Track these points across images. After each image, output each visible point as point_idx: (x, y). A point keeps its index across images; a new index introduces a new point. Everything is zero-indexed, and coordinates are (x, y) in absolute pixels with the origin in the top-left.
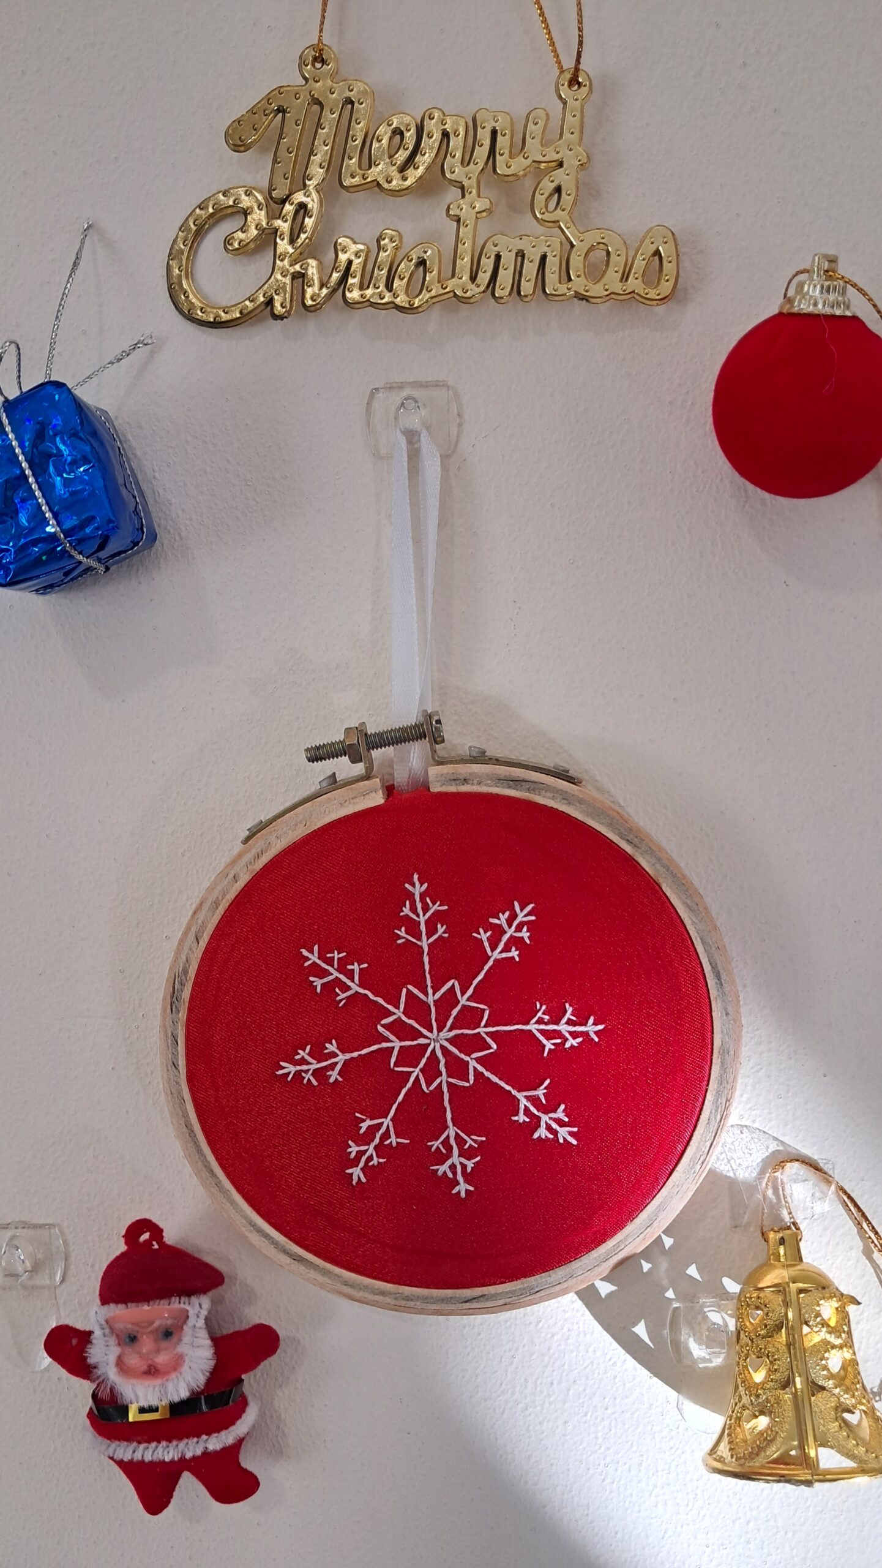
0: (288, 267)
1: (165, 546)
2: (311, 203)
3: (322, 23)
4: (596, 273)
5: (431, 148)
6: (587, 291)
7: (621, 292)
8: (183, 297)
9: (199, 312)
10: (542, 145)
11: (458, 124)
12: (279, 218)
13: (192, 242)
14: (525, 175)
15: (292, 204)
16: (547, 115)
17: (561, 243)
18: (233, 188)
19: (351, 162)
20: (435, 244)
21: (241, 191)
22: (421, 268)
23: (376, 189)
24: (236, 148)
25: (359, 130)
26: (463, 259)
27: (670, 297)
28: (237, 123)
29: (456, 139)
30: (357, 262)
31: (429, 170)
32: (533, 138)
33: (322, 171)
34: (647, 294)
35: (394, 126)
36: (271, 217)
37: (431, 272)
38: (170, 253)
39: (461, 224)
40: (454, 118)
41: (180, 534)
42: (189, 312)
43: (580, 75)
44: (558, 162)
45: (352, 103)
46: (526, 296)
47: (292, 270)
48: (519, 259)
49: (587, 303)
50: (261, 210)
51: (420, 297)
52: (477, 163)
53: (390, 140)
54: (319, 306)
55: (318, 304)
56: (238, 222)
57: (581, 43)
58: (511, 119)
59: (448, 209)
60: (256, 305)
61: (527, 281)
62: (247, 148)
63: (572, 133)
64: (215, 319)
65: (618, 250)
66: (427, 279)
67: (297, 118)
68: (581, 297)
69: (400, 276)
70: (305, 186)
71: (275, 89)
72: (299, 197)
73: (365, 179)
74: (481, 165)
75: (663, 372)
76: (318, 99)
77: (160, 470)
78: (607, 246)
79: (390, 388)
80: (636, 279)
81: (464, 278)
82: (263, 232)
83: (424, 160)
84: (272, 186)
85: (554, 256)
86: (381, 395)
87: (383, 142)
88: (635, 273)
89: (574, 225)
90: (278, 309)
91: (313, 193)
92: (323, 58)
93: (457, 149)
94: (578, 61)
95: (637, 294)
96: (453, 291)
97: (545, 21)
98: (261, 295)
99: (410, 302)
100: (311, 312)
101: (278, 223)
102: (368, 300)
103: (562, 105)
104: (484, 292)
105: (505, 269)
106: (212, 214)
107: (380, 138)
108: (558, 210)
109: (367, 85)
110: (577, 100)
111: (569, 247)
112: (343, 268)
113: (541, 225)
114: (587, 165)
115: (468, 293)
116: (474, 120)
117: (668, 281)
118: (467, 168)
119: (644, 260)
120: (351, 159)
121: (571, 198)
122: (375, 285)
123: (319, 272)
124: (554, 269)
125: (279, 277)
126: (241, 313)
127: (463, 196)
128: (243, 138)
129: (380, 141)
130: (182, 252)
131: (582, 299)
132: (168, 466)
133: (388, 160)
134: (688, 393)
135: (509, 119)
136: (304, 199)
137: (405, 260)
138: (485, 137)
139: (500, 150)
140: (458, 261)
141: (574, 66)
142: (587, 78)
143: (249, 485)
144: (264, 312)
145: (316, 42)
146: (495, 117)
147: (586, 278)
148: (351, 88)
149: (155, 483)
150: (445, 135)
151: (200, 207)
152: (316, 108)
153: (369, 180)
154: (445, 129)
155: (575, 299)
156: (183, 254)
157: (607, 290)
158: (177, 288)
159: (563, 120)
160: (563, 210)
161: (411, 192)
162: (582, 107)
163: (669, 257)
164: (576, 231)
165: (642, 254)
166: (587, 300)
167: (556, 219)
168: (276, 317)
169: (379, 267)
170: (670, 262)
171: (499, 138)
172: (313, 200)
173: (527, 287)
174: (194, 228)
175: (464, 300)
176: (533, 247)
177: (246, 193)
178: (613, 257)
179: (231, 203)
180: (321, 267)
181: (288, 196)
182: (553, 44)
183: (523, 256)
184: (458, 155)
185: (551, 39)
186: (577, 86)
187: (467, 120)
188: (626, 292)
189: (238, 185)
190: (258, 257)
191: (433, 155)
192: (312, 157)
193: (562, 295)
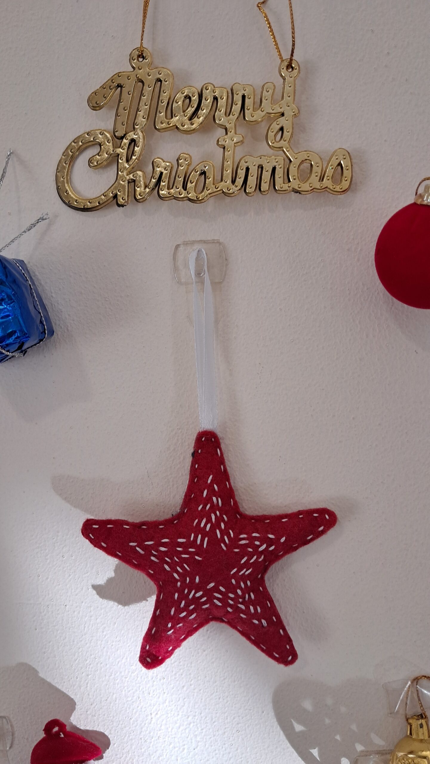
0: (126, 176)
1: (59, 335)
2: (138, 139)
3: (142, 35)
4: (304, 177)
5: (207, 107)
6: (300, 188)
7: (320, 188)
8: (65, 194)
9: (75, 203)
10: (272, 104)
11: (223, 93)
12: (120, 147)
13: (70, 162)
14: (262, 121)
15: (127, 139)
16: (274, 86)
17: (284, 159)
18: (93, 130)
19: (161, 115)
20: (211, 162)
21: (98, 132)
22: (203, 176)
23: (176, 129)
24: (94, 108)
25: (165, 97)
26: (227, 171)
27: (348, 190)
28: (93, 94)
29: (222, 101)
30: (165, 172)
31: (207, 118)
32: (266, 100)
33: (144, 120)
34: (334, 188)
35: (185, 94)
36: (115, 147)
37: (209, 179)
38: (57, 169)
39: (226, 150)
40: (220, 88)
41: (68, 329)
42: (69, 203)
43: (293, 63)
44: (281, 113)
45: (161, 81)
46: (264, 192)
47: (128, 178)
48: (260, 169)
49: (300, 195)
50: (109, 143)
51: (203, 194)
52: (234, 115)
53: (183, 103)
54: (144, 199)
55: (144, 197)
56: (96, 150)
57: (294, 45)
58: (254, 89)
59: (218, 141)
60: (108, 199)
61: (265, 183)
62: (101, 108)
63: (289, 97)
64: (84, 207)
65: (317, 163)
66: (207, 183)
67: (129, 90)
68: (297, 191)
69: (191, 181)
70: (134, 128)
71: (117, 74)
72: (132, 135)
73: (169, 125)
74: (236, 116)
75: (344, 232)
76: (141, 79)
77: (55, 292)
78: (311, 161)
79: (186, 244)
80: (328, 180)
81: (228, 182)
82: (111, 155)
83: (204, 112)
84: (115, 129)
85: (280, 168)
86: (181, 248)
87: (179, 103)
88: (328, 176)
89: (292, 149)
90: (121, 201)
91: (140, 134)
92: (143, 56)
93: (222, 107)
94: (292, 55)
95: (329, 188)
96: (222, 190)
97: (272, 31)
98: (111, 193)
99: (197, 196)
100: (139, 202)
101: (119, 150)
102: (173, 196)
103: (283, 80)
104: (240, 189)
105: (252, 176)
106: (81, 145)
107: (177, 101)
108: (282, 141)
109: (169, 70)
110: (291, 77)
111: (289, 162)
112: (157, 176)
113: (272, 149)
114: (298, 115)
115: (231, 191)
116: (232, 90)
117: (346, 180)
118: (228, 117)
119: (332, 168)
120: (161, 113)
121: (289, 134)
122: (176, 187)
123: (143, 179)
124: (280, 175)
125: (121, 182)
126: (99, 203)
127: (227, 134)
128: (98, 102)
129: (177, 103)
130: (64, 168)
131: (297, 192)
132: (60, 290)
133: (182, 114)
134: (358, 244)
135: (252, 89)
136: (135, 137)
137: (194, 171)
138: (238, 99)
139: (247, 107)
140: (225, 172)
141: (289, 58)
142: (297, 64)
143: (106, 301)
144: (113, 201)
145: (140, 46)
146: (244, 88)
147: (299, 180)
148: (160, 72)
149: (52, 300)
150: (215, 98)
151: (74, 142)
152: (140, 84)
153: (171, 125)
154: (216, 95)
155: (293, 192)
156: (65, 169)
157: (311, 187)
158: (61, 189)
159: (284, 88)
160: (285, 141)
161: (196, 132)
162: (295, 81)
163: (347, 166)
164: (293, 153)
165: (331, 165)
166: (300, 193)
167: (281, 146)
168: (119, 205)
169: (178, 177)
170: (348, 170)
171: (247, 100)
172: (139, 138)
173: (265, 186)
174: (70, 153)
175: (227, 195)
176: (268, 163)
177: (100, 134)
178: (315, 168)
179: (92, 139)
180: (145, 177)
181: (125, 135)
182: (276, 44)
183: (262, 168)
184: (223, 110)
185: (275, 41)
186: (291, 69)
187: (228, 90)
188: (322, 188)
189: (96, 129)
190: (109, 169)
191: (208, 110)
192: (138, 112)
193: (285, 191)
